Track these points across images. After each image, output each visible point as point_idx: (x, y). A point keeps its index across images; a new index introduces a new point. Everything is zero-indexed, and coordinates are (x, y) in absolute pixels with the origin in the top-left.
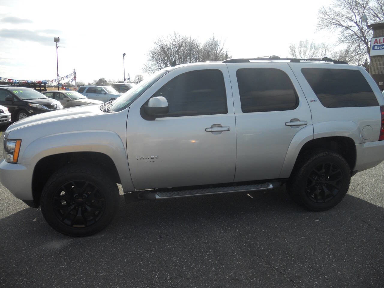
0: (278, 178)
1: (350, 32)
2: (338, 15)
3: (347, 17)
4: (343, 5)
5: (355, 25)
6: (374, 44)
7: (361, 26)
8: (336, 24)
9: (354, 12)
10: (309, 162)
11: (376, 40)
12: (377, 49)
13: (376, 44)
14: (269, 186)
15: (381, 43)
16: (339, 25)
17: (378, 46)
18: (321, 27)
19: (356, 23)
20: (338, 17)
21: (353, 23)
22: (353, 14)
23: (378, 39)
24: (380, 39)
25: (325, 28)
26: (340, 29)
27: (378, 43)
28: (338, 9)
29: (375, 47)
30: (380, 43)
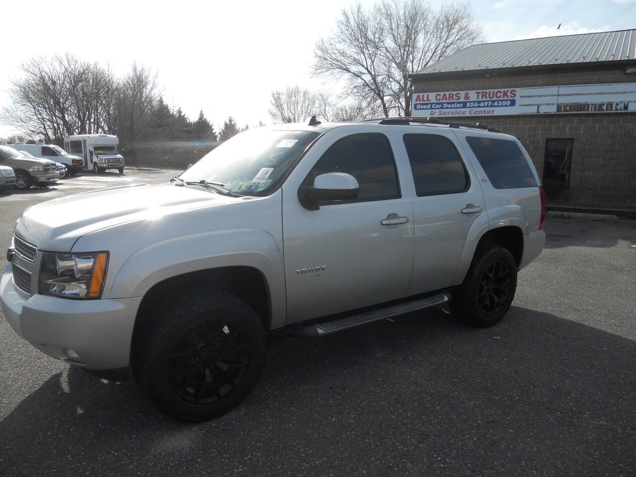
0: (449, 286)
1: (360, 80)
2: (343, 54)
3: (355, 59)
4: (349, 41)
5: (365, 71)
6: (416, 101)
7: (373, 74)
8: (340, 68)
9: (363, 53)
10: (482, 261)
11: (418, 96)
12: (420, 109)
13: (418, 102)
14: (444, 298)
15: (425, 101)
16: (344, 69)
17: (421, 104)
18: (319, 71)
19: (367, 69)
20: (342, 58)
21: (364, 68)
22: (362, 55)
23: (421, 95)
24: (423, 96)
25: (324, 72)
26: (347, 75)
27: (420, 101)
28: (341, 46)
29: (418, 105)
30: (423, 100)
